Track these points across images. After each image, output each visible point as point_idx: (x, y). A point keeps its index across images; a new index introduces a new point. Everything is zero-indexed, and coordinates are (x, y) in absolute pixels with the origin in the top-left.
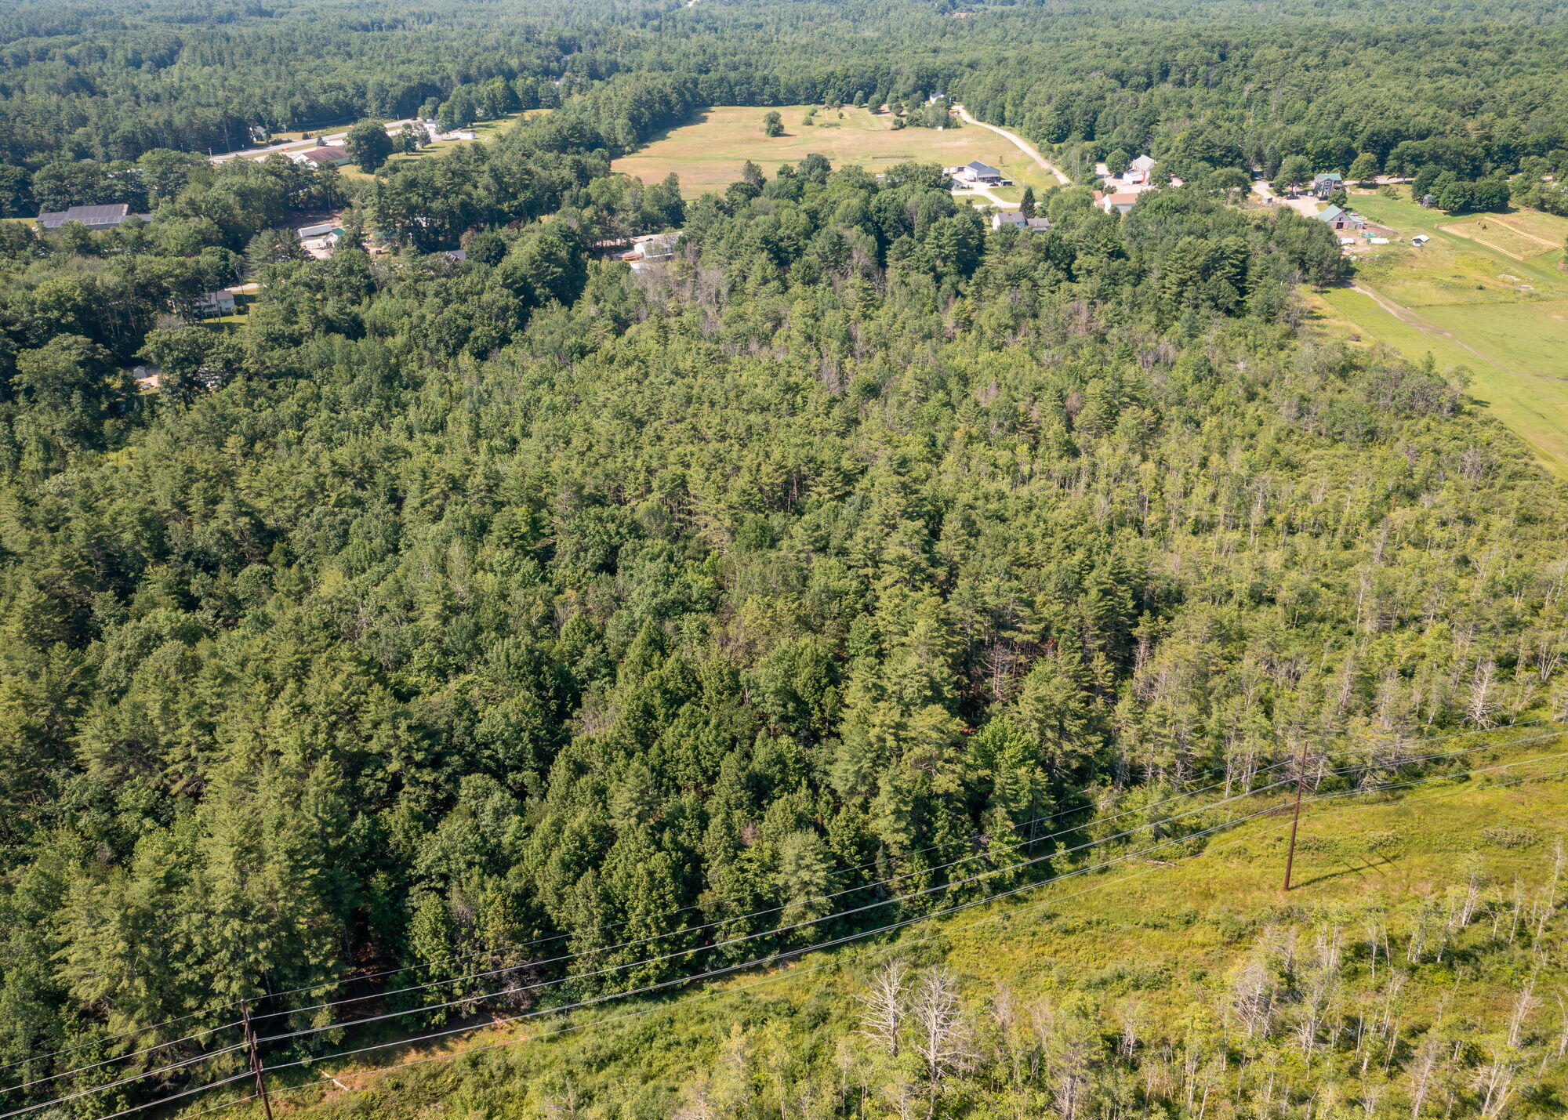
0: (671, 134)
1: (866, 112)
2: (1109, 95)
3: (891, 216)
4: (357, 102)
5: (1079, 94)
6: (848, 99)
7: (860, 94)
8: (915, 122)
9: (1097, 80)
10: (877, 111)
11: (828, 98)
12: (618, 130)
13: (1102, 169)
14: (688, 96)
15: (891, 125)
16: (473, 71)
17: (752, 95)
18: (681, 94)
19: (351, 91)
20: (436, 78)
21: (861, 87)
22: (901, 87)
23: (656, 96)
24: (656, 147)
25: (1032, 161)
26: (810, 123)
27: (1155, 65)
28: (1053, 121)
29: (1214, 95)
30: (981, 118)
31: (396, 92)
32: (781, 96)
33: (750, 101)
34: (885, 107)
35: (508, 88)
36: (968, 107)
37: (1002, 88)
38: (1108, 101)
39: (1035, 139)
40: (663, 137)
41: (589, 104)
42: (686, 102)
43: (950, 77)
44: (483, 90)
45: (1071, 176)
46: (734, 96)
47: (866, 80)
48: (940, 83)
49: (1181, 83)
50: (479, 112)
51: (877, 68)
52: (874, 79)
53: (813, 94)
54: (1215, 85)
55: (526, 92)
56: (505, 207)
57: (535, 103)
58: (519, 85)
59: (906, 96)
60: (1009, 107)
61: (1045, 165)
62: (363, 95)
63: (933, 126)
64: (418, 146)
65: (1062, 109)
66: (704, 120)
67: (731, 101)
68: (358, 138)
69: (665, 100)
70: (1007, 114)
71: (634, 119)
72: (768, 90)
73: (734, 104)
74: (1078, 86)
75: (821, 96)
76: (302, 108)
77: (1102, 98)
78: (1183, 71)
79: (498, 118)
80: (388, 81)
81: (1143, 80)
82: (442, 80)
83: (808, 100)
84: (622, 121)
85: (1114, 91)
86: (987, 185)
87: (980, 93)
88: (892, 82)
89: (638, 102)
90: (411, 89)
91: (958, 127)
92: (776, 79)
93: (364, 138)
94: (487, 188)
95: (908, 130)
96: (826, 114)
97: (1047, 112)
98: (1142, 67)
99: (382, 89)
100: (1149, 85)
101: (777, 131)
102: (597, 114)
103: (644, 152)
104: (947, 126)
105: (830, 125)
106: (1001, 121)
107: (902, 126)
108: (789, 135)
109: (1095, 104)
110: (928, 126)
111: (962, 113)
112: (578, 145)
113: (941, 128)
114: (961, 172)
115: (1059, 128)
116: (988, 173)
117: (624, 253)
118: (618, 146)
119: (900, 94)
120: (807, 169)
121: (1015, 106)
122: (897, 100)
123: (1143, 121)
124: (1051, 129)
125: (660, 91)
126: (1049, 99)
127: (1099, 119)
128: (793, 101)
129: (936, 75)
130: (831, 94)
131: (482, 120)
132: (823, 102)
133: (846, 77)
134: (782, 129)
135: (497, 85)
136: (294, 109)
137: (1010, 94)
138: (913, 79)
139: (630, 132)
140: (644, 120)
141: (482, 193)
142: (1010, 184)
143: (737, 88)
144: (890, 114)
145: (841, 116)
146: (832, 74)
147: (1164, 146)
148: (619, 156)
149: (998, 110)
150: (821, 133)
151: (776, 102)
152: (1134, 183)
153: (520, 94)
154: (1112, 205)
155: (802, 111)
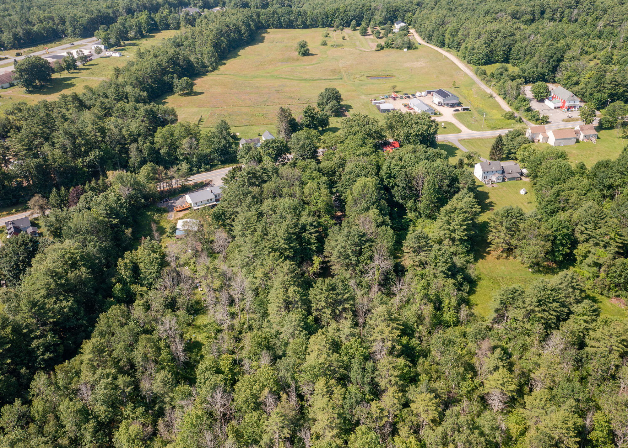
0: (241, 52)
1: (358, 34)
3: (401, 182)
4: (61, 27)
5: (498, 32)
6: (347, 25)
7: (354, 22)
8: (390, 45)
10: (364, 33)
11: (335, 24)
12: (205, 55)
13: (527, 92)
14: (253, 27)
15: (374, 46)
16: (134, 6)
17: (291, 22)
18: (248, 25)
19: (57, 21)
20: (110, 11)
21: (355, 17)
22: (378, 17)
23: (232, 28)
24: (231, 64)
25: (474, 83)
26: (325, 44)
27: (537, 8)
28: (484, 51)
30: (429, 41)
31: (83, 21)
32: (308, 23)
33: (291, 25)
34: (369, 30)
35: (150, 18)
36: (420, 33)
37: (443, 23)
38: (517, 37)
40: (236, 55)
41: (189, 35)
42: (250, 30)
43: (406, 11)
44: (132, 21)
45: (510, 102)
46: (281, 23)
47: (357, 13)
48: (400, 15)
50: (132, 34)
51: (363, 6)
52: (362, 13)
53: (326, 21)
55: (161, 20)
57: (167, 27)
58: (157, 17)
59: (381, 23)
60: (447, 36)
61: (485, 87)
62: (64, 23)
63: (401, 48)
64: (79, 64)
65: (488, 43)
66: (262, 40)
67: (279, 26)
68: (21, 71)
69: (237, 30)
70: (447, 41)
71: (216, 46)
72: (300, 18)
73: (281, 27)
74: (494, 26)
75: (331, 23)
77: (514, 35)
78: (554, 11)
79: (143, 36)
80: (79, 14)
82: (114, 12)
83: (324, 25)
84: (208, 48)
86: (451, 110)
87: (429, 26)
88: (372, 15)
89: (220, 33)
90: (92, 19)
91: (416, 48)
92: (305, 12)
93: (25, 70)
94: (64, 147)
95: (386, 50)
96: (335, 35)
97: (478, 44)
98: (530, 9)
99: (74, 20)
101: (306, 53)
102: (194, 42)
103: (222, 68)
104: (409, 48)
105: (337, 46)
106: (443, 45)
107: (382, 48)
108: (312, 55)
109: (509, 39)
110: (397, 48)
111: (417, 38)
112: (173, 73)
113: (406, 50)
114: (429, 96)
115: (487, 55)
116: (450, 100)
117: (177, 200)
118: (205, 67)
119: (377, 22)
120: (325, 100)
121: (452, 35)
122: (375, 25)
123: (552, 57)
124: (481, 56)
125: (235, 25)
126: (479, 36)
127: (513, 49)
128: (314, 25)
129: (398, 10)
130: (337, 22)
131: (132, 39)
132: (333, 27)
133: (345, 11)
134: (308, 50)
135: (143, 16)
136: (15, 35)
137: (450, 28)
138: (385, 13)
139: (213, 55)
140: (223, 45)
141: (58, 152)
142: (467, 109)
143: (283, 18)
144: (371, 37)
145: (343, 38)
146: (337, 9)
147: (575, 79)
148: (204, 74)
149: (441, 37)
150: (332, 52)
151: (305, 27)
152: (555, 108)
153: (157, 21)
154: (556, 140)
155: (320, 32)
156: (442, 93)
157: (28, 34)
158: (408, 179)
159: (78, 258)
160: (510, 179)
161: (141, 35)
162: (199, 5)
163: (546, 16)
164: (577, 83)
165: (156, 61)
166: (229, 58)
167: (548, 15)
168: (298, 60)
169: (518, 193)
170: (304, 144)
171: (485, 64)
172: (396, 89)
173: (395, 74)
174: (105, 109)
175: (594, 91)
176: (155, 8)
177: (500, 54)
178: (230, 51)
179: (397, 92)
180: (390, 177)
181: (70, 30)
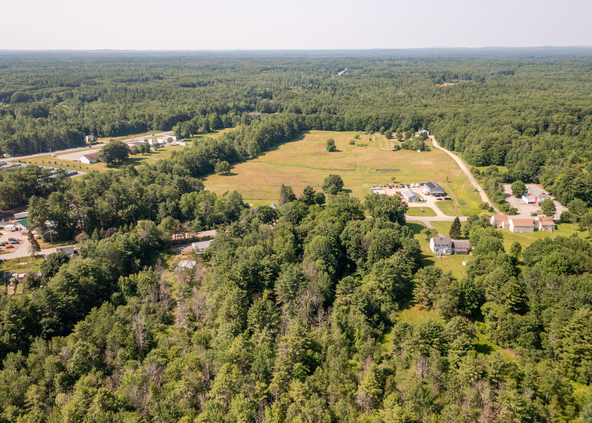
0: (282, 147)
1: (384, 137)
2: (514, 141)
3: (353, 243)
4: (149, 123)
5: (497, 139)
6: (376, 129)
7: (383, 128)
8: (406, 147)
9: (508, 131)
10: (390, 137)
11: (367, 129)
12: (249, 147)
13: (508, 189)
14: (296, 126)
15: (393, 146)
16: (209, 109)
17: (331, 125)
18: (291, 126)
19: (147, 118)
20: (189, 112)
21: (384, 124)
22: (404, 125)
23: (277, 127)
24: (270, 155)
25: (467, 179)
26: (353, 143)
27: (541, 123)
28: (481, 154)
29: (576, 141)
30: (442, 145)
31: (166, 119)
32: (345, 127)
33: (329, 128)
34: (394, 135)
35: (218, 118)
36: (436, 138)
37: (454, 131)
38: (513, 144)
39: (470, 163)
40: (276, 149)
41: (241, 131)
42: (293, 130)
43: (429, 121)
44: (203, 120)
45: (489, 196)
46: (322, 126)
47: (387, 121)
48: (424, 124)
49: (555, 132)
50: (201, 129)
51: (393, 115)
52: (391, 120)
53: (360, 126)
54: (577, 134)
55: (226, 120)
57: (229, 125)
58: (223, 117)
59: (406, 130)
60: (457, 142)
61: (475, 184)
62: (152, 120)
63: (415, 150)
64: (152, 149)
65: (487, 148)
66: (303, 138)
68: (105, 151)
69: (281, 129)
70: (456, 146)
71: (260, 140)
72: (338, 123)
73: (321, 129)
74: (495, 135)
75: (364, 127)
76: (117, 126)
77: (510, 142)
78: (557, 126)
79: (209, 131)
81: (534, 130)
82: (192, 113)
83: (358, 129)
84: (253, 141)
85: (517, 138)
86: (435, 199)
87: (443, 133)
88: (400, 123)
89: (265, 131)
90: (173, 118)
91: (429, 150)
92: (343, 118)
93: (108, 150)
94: (111, 201)
95: (402, 151)
96: (364, 137)
97: (477, 148)
98: (534, 123)
99: (160, 118)
100: (537, 133)
101: (333, 149)
102: (243, 137)
103: (261, 158)
104: (423, 150)
105: (362, 145)
106: (453, 149)
107: (399, 149)
108: (338, 151)
109: (506, 146)
110: (412, 149)
111: (433, 142)
112: (217, 158)
113: (419, 151)
114: (422, 187)
115: (484, 158)
116: (437, 190)
117: (186, 247)
118: (246, 155)
119: (403, 129)
120: (328, 184)
121: (461, 141)
122: (401, 131)
123: (535, 161)
124: (479, 158)
125: (279, 125)
126: (479, 141)
127: (507, 155)
128: (350, 129)
129: (423, 120)
130: (368, 127)
131: (200, 133)
132: (365, 131)
133: (377, 119)
134: (335, 147)
135: (212, 117)
136: (113, 127)
137: (458, 135)
138: (410, 121)
139: (256, 147)
140: (266, 140)
141: (106, 204)
142: (449, 199)
143: (324, 122)
144: (395, 140)
145: (370, 140)
146: (370, 117)
147: (550, 180)
148: (245, 161)
149: (452, 143)
150: (356, 149)
151: (342, 129)
152: (529, 203)
153: (223, 120)
154: (515, 227)
155: (350, 136)
156: (430, 185)
157: (123, 126)
159: (90, 270)
160: (459, 253)
161: (208, 130)
162: (262, 110)
163: (549, 129)
164: (552, 184)
165: (205, 148)
166: (270, 151)
167: (551, 128)
168: (325, 154)
169: (461, 264)
170: (291, 212)
171: (483, 165)
172: (396, 181)
173: (401, 169)
174: (151, 178)
175: (563, 191)
176: (225, 111)
177: (496, 157)
178: (272, 145)
179: (396, 183)
181: (155, 125)
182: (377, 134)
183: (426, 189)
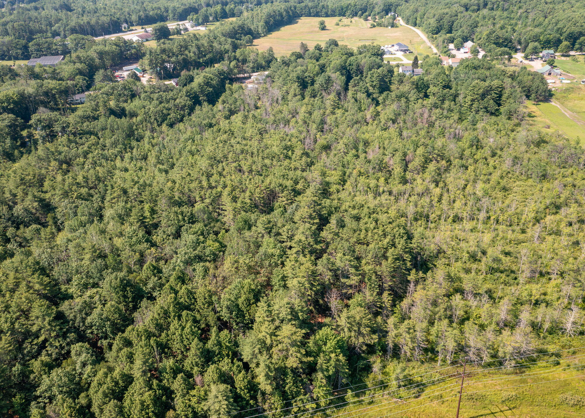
0: (282, 29)
1: (362, 20)
2: (459, 15)
4: (165, 14)
5: (447, 14)
6: (355, 14)
7: (360, 12)
8: (380, 25)
9: (456, 8)
10: (366, 19)
11: (347, 14)
12: (260, 27)
13: (451, 46)
14: (291, 13)
15: (369, 26)
16: (211, 2)
17: (318, 12)
18: (287, 12)
19: (163, 10)
20: (196, 5)
21: (361, 10)
22: (377, 9)
23: (277, 13)
24: (275, 34)
25: (424, 42)
26: (338, 25)
27: (481, 1)
28: (435, 26)
29: (505, 14)
30: (407, 23)
31: (180, 10)
32: (329, 13)
33: (317, 15)
34: (369, 18)
35: (222, 9)
36: (402, 18)
37: (417, 11)
38: (459, 17)
39: (427, 33)
40: (279, 30)
41: (250, 16)
42: (289, 16)
43: (397, 5)
44: (212, 10)
45: (438, 49)
46: (310, 13)
47: (363, 7)
48: (393, 9)
49: (492, 9)
50: (211, 19)
51: (368, 2)
52: (367, 6)
53: (342, 12)
54: (506, 10)
55: (230, 11)
56: (201, 60)
57: (233, 15)
58: (227, 8)
59: (378, 13)
60: (418, 19)
61: (429, 44)
62: (167, 11)
63: (387, 27)
64: (182, 32)
65: (439, 21)
66: (297, 23)
67: (309, 15)
68: (156, 30)
69: (281, 15)
70: (418, 22)
71: (267, 23)
72: (324, 10)
73: (310, 16)
74: (447, 10)
75: (345, 13)
76: (143, 17)
77: (457, 16)
78: (493, 4)
79: (218, 20)
80: (177, 6)
81: (476, 7)
82: (198, 6)
83: (340, 15)
84: (262, 23)
85: (462, 12)
86: (402, 53)
87: (408, 13)
88: (373, 8)
89: (269, 16)
90: (185, 9)
91: (397, 27)
92: (328, 6)
95: (377, 28)
96: (345, 20)
97: (433, 22)
99: (174, 9)
100: (478, 10)
101: (323, 28)
102: (253, 21)
103: (269, 36)
104: (392, 26)
105: (346, 26)
106: (415, 25)
107: (374, 26)
108: (329, 30)
109: (453, 18)
110: (385, 26)
111: (400, 21)
112: (241, 34)
113: (390, 27)
114: (393, 47)
115: (437, 28)
116: (403, 48)
117: (247, 80)
118: (258, 34)
119: (376, 13)
120: (328, 45)
121: (421, 18)
122: (375, 15)
123: (471, 26)
124: (434, 28)
125: (279, 11)
126: (434, 16)
127: (454, 24)
128: (333, 15)
129: (392, 5)
130: (349, 12)
131: (211, 22)
132: (346, 16)
133: (355, 5)
134: (326, 27)
135: (219, 8)
136: (140, 17)
137: (419, 14)
138: (382, 7)
139: (264, 28)
140: (271, 23)
142: (411, 52)
143: (312, 10)
144: (371, 21)
145: (351, 22)
146: (350, 4)
147: (479, 37)
148: (259, 38)
149: (414, 20)
150: (340, 29)
151: (327, 16)
152: (464, 53)
153: (227, 11)
154: (452, 63)
155: (336, 19)
156: (399, 45)
157: (147, 16)
158: (358, 66)
160: (417, 75)
161: (216, 19)
162: (255, 3)
164: (480, 39)
166: (274, 31)
168: (318, 32)
171: (436, 33)
173: (377, 39)
176: (226, 4)
178: (275, 28)
180: (350, 65)
181: (171, 16)
182: (356, 18)
183: (396, 47)
